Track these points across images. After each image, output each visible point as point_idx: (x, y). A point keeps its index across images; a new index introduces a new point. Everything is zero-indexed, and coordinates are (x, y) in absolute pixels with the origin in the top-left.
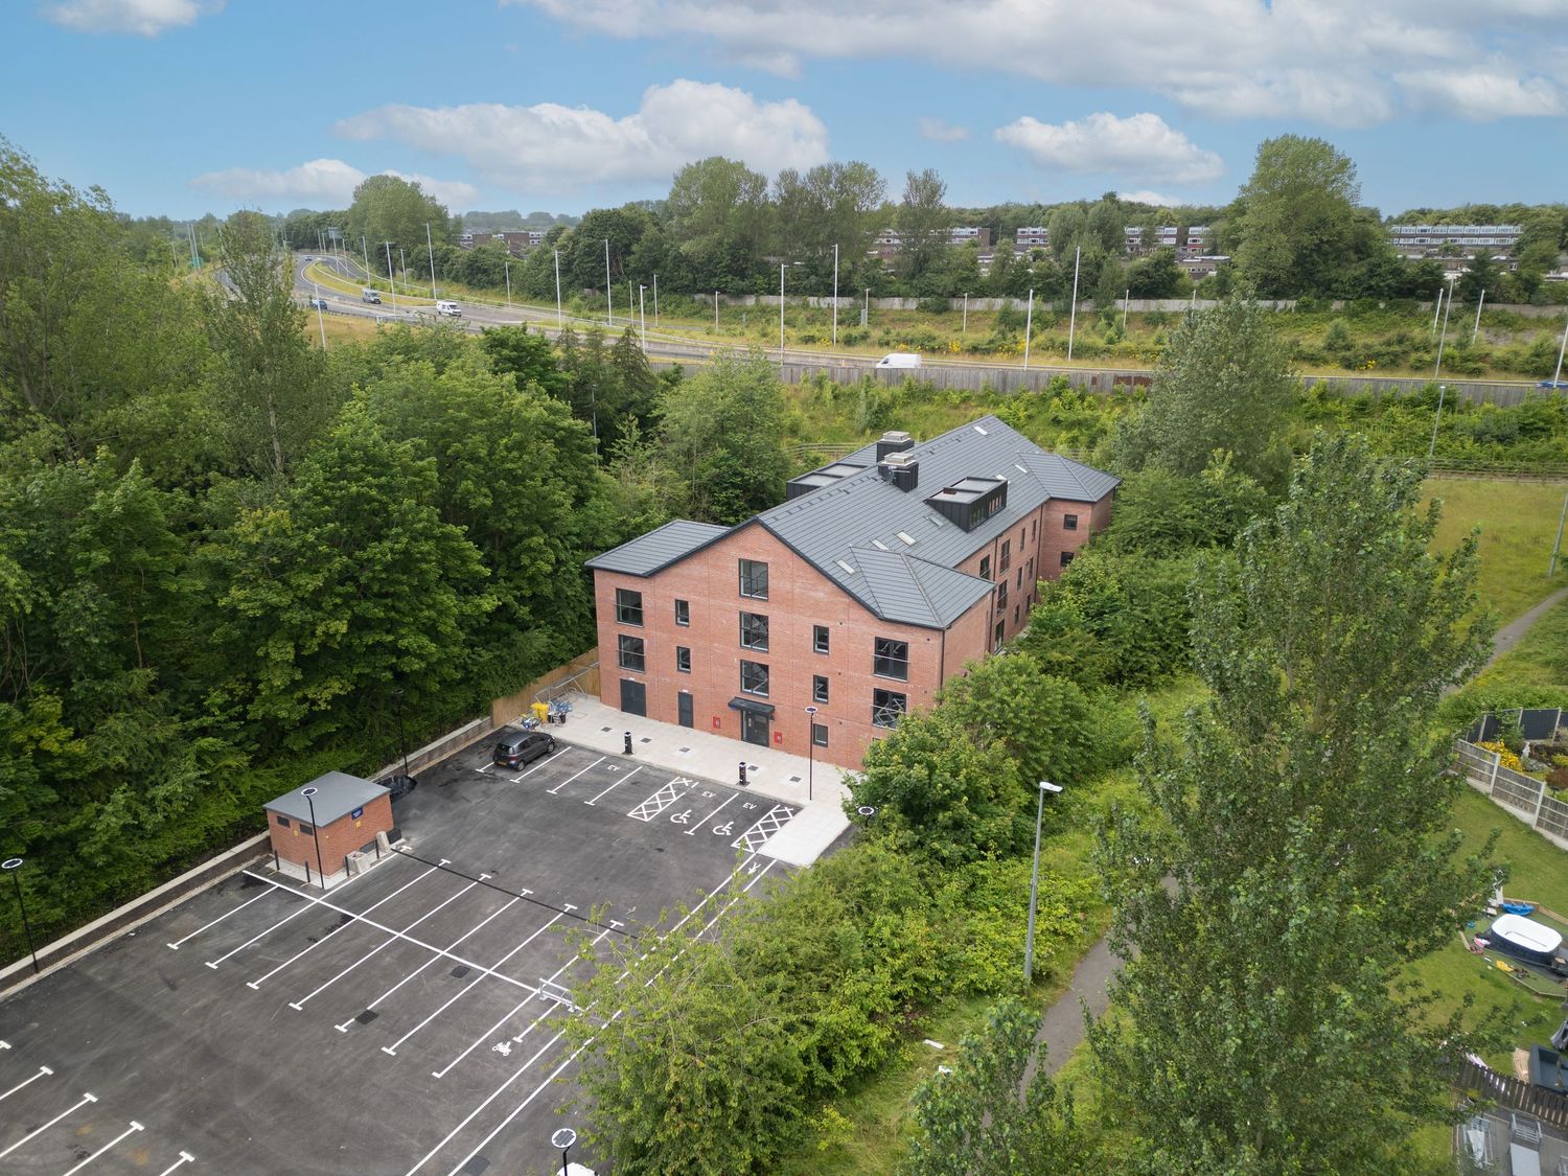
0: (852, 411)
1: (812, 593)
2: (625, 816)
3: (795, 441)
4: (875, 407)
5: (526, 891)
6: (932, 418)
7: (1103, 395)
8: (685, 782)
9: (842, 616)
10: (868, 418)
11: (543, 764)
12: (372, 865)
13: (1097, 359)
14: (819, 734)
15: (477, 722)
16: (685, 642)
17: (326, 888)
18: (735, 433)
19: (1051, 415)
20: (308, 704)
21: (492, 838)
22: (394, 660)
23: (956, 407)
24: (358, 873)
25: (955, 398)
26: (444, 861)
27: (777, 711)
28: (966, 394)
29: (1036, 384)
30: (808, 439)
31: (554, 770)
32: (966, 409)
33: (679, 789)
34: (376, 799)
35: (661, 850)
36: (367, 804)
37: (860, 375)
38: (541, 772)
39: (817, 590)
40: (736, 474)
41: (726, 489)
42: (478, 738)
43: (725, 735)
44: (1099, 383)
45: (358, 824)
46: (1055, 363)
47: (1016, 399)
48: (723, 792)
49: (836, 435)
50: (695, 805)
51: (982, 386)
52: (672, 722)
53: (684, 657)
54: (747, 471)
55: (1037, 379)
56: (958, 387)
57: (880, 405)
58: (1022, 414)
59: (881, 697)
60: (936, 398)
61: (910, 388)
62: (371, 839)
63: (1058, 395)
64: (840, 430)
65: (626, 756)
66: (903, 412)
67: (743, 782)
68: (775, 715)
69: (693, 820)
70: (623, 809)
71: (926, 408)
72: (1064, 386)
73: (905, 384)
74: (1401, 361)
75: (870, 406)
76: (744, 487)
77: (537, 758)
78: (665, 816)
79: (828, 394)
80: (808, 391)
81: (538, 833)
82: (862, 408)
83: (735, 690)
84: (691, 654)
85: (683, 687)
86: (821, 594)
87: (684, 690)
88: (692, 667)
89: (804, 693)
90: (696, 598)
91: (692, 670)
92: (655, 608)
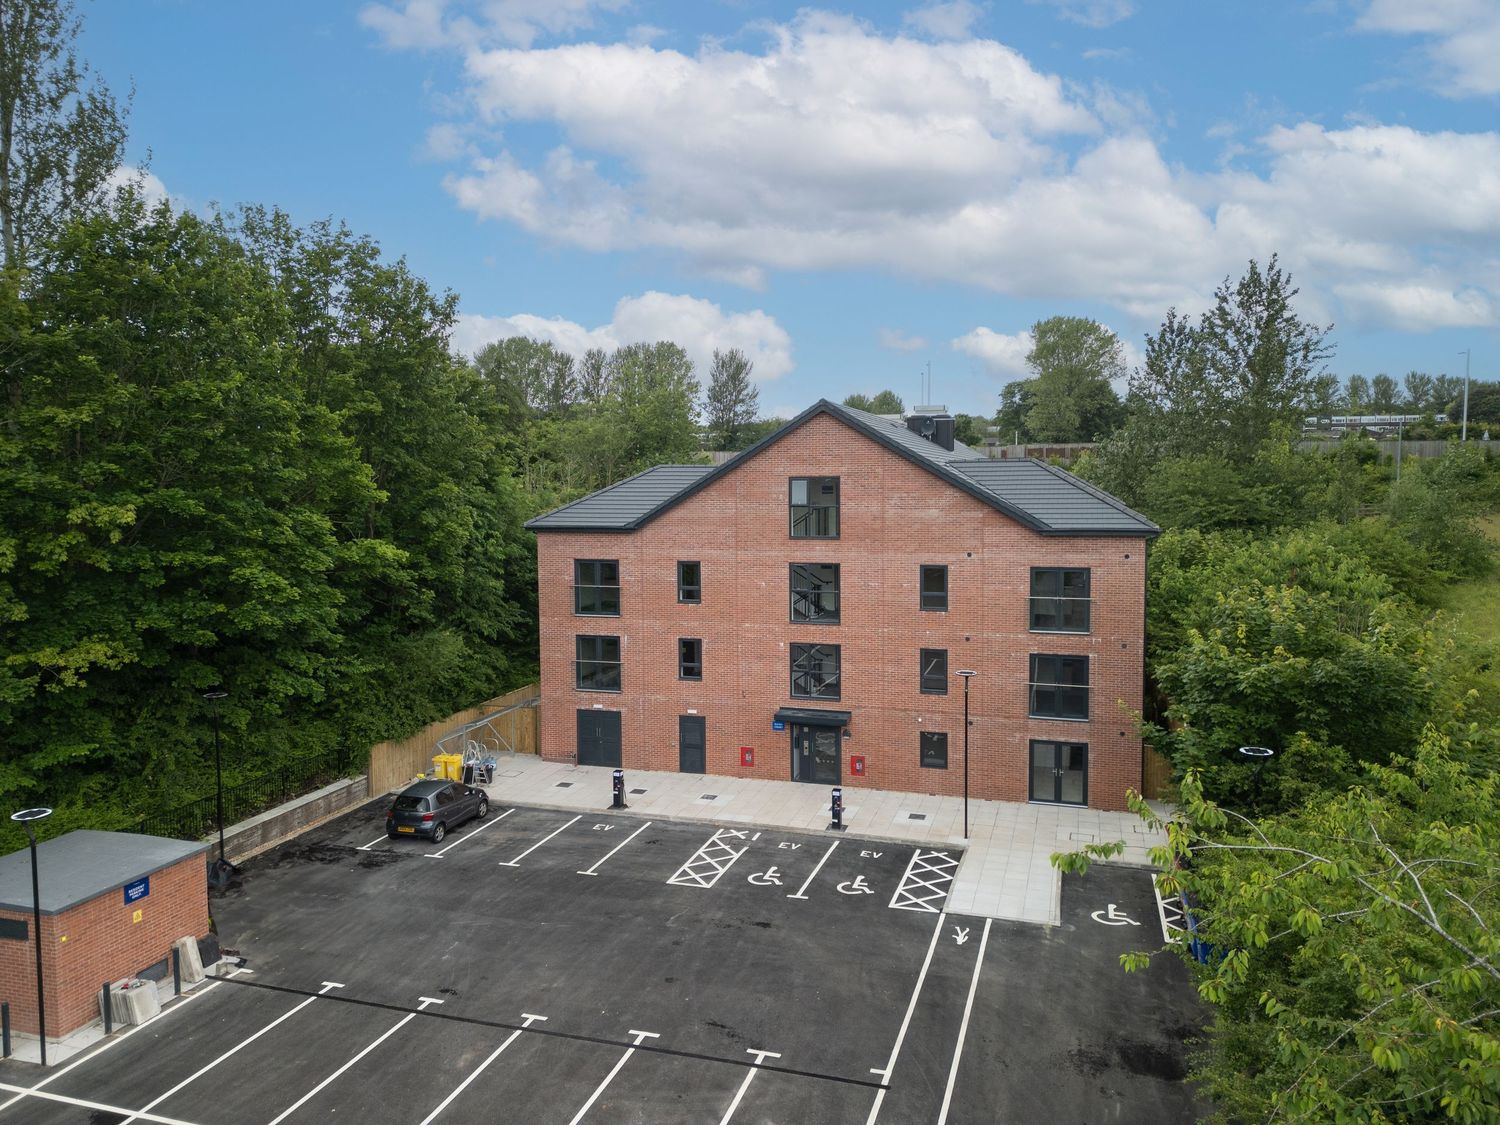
1: (918, 514)
2: (664, 884)
5: (530, 1018)
8: (739, 833)
9: (972, 543)
11: (475, 832)
12: (164, 1007)
14: (933, 749)
15: (344, 782)
17: (51, 1062)
20: (36, 679)
21: (422, 937)
22: (221, 608)
24: (132, 1025)
26: (330, 985)
27: (855, 720)
31: (500, 837)
33: (734, 843)
34: (178, 862)
35: (766, 925)
36: (159, 871)
38: (476, 842)
39: (929, 507)
42: (346, 810)
43: (762, 777)
45: (137, 916)
48: (813, 841)
50: (778, 859)
52: (667, 768)
53: (691, 656)
62: (160, 952)
65: (615, 812)
67: (838, 824)
68: (851, 727)
69: (789, 877)
70: (654, 875)
77: (462, 824)
78: (735, 878)
81: (511, 922)
83: (780, 696)
84: (704, 647)
85: (689, 705)
86: (934, 512)
87: (690, 711)
88: (704, 669)
89: (904, 682)
90: (714, 553)
91: (704, 674)
92: (642, 581)
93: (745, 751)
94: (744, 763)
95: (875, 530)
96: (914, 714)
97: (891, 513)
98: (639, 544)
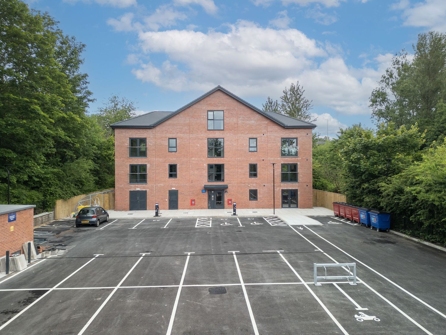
1: (248, 122)
9: (264, 131)
11: (109, 224)
16: (174, 161)
24: (17, 271)
26: (97, 255)
27: (229, 187)
34: (25, 209)
36: (19, 211)
38: (112, 226)
39: (251, 120)
43: (198, 209)
45: (12, 228)
52: (164, 209)
62: (19, 247)
65: (157, 217)
67: (235, 214)
68: (227, 190)
70: (189, 226)
78: (216, 225)
83: (205, 181)
84: (178, 167)
85: (172, 187)
86: (253, 122)
87: (172, 189)
88: (178, 174)
89: (244, 174)
90: (182, 135)
91: (178, 176)
92: (155, 145)
93: (192, 201)
94: (192, 204)
95: (235, 127)
96: (247, 184)
97: (240, 122)
98: (154, 132)
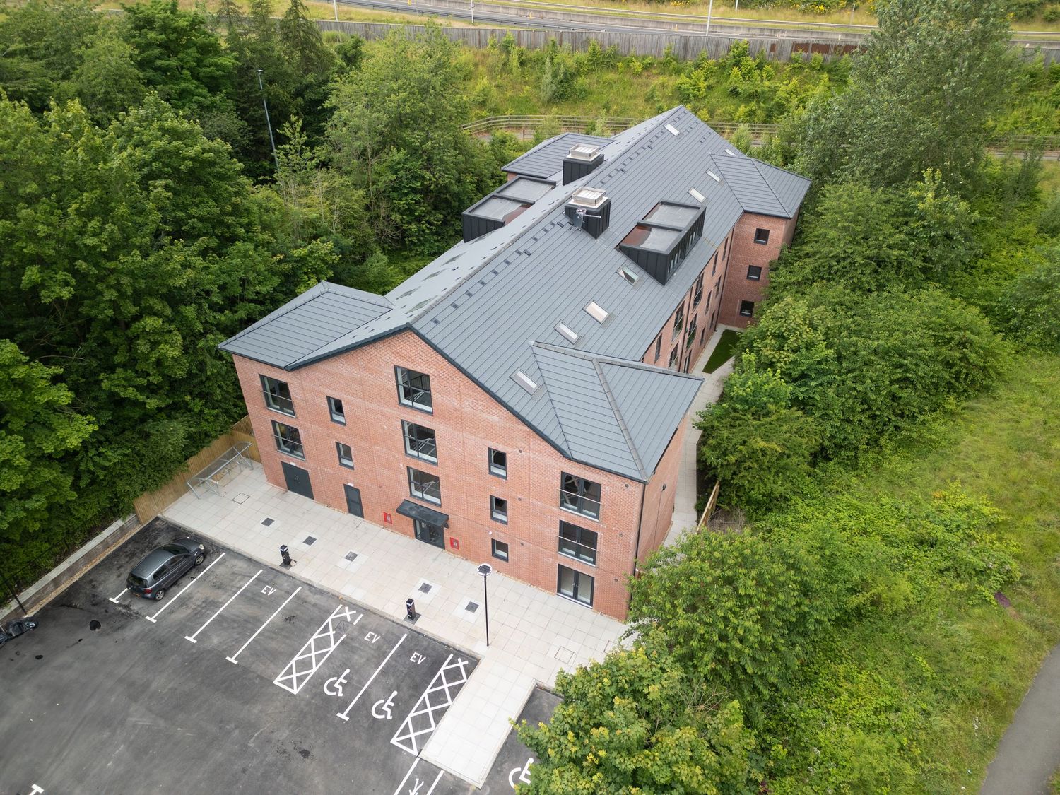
0: (539, 79)
1: (484, 415)
2: (271, 684)
3: (484, 113)
4: (561, 76)
6: (615, 86)
7: (781, 62)
8: (348, 613)
9: (521, 444)
10: (554, 88)
11: (188, 586)
13: (762, 9)
15: (119, 523)
16: (345, 440)
18: (413, 130)
19: (729, 85)
21: (105, 736)
23: (639, 75)
25: (637, 66)
27: (451, 520)
28: (648, 61)
29: (717, 50)
30: (495, 110)
31: (200, 596)
32: (648, 77)
33: (341, 626)
35: (306, 753)
37: (546, 40)
38: (183, 602)
39: (491, 413)
40: (415, 178)
41: (406, 194)
42: (122, 542)
43: (398, 531)
44: (777, 50)
46: (723, 13)
47: (697, 67)
48: (389, 631)
49: (523, 105)
50: (356, 659)
51: (664, 51)
52: (341, 509)
53: (345, 452)
54: (427, 174)
55: (717, 45)
56: (640, 53)
57: (565, 74)
58: (702, 85)
59: (567, 530)
60: (619, 65)
61: (594, 53)
63: (737, 64)
64: (527, 100)
65: (284, 570)
66: (587, 81)
67: (412, 615)
68: (449, 523)
69: (350, 687)
70: (270, 670)
71: (610, 76)
72: (744, 53)
73: (590, 49)
74: (1036, 13)
75: (555, 75)
76: (425, 191)
78: (317, 683)
79: (514, 61)
80: (495, 57)
81: (161, 723)
82: (547, 78)
83: (404, 493)
84: (353, 451)
85: (349, 481)
86: (496, 418)
87: (349, 484)
88: (354, 464)
89: (480, 510)
90: (350, 398)
91: (355, 467)
92: (305, 401)
93: (385, 515)
94: (386, 520)
95: (456, 417)
96: (487, 528)
97: (466, 409)
98: (299, 379)
